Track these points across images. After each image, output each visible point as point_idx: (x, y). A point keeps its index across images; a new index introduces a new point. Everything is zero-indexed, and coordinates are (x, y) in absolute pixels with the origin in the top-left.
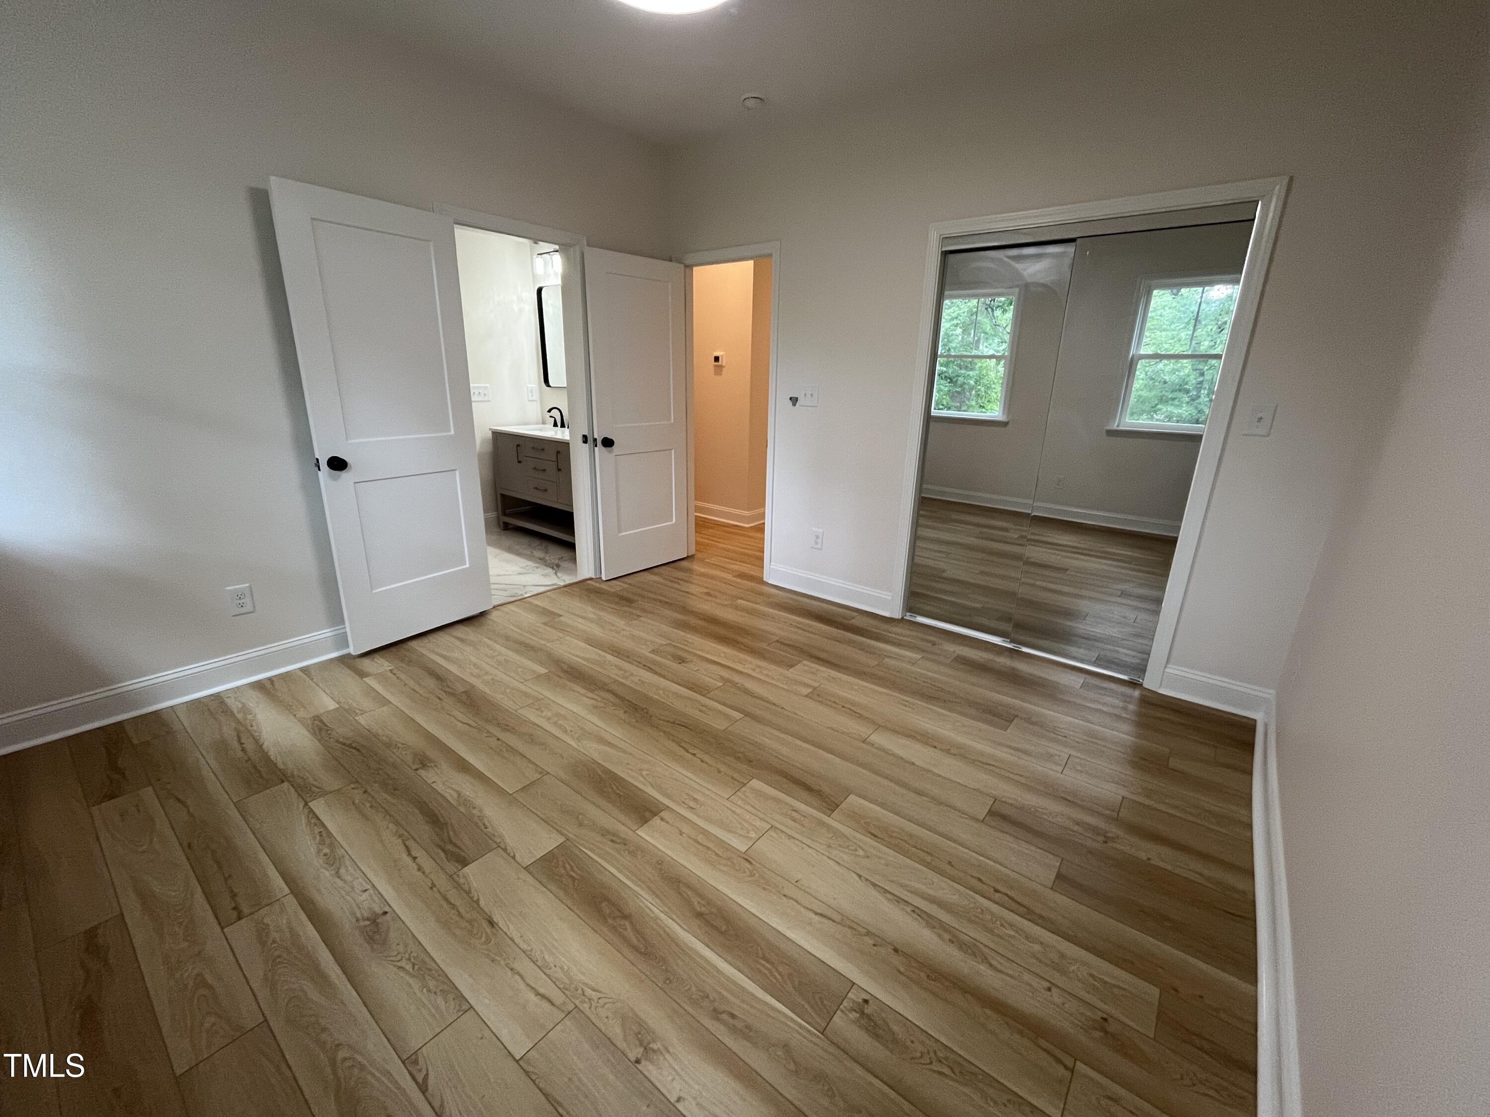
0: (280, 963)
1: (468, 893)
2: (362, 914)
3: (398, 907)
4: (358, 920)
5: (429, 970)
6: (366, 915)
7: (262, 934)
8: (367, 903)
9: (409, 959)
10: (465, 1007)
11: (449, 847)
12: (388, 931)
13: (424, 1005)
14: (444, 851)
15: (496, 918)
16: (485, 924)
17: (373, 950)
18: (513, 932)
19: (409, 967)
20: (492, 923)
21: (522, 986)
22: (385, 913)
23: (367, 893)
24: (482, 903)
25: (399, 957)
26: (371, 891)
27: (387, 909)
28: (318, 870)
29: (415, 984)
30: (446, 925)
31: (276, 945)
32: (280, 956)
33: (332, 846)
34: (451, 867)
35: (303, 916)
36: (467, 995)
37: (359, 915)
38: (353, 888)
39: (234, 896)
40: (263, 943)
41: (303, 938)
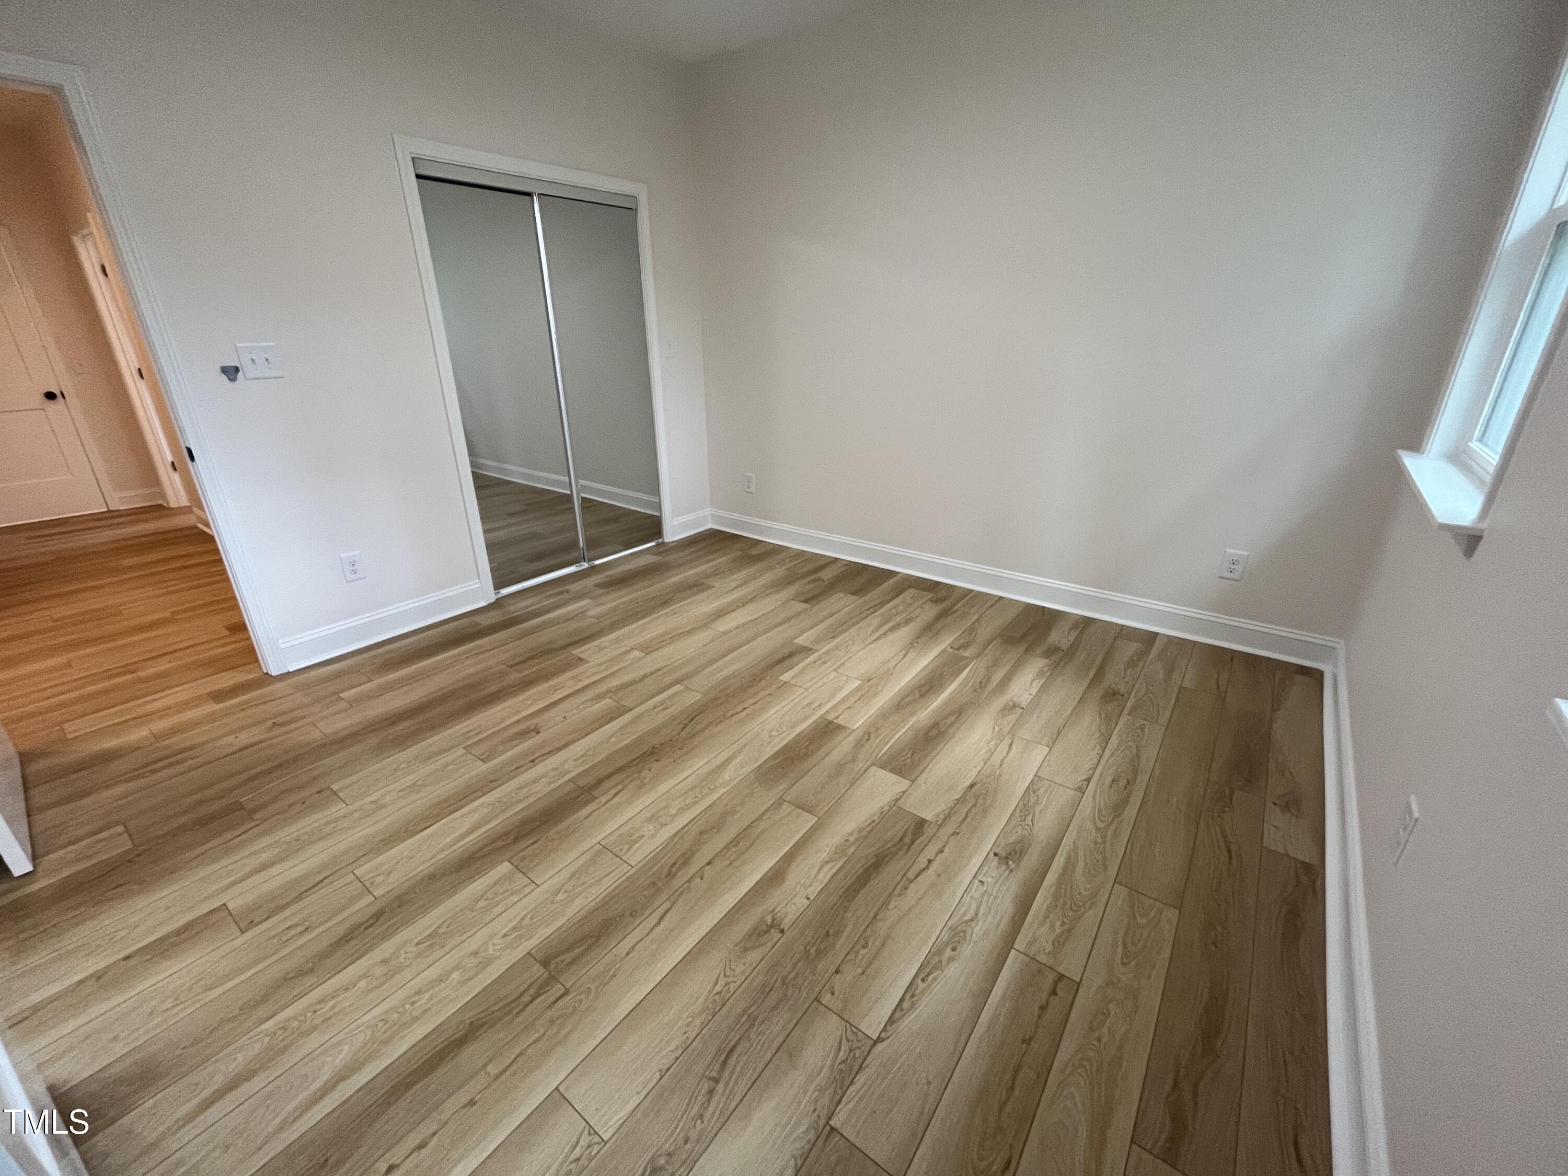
0: (1076, 905)
1: (951, 808)
2: (1005, 871)
3: (987, 847)
4: (1011, 871)
5: (1025, 805)
6: (1004, 867)
7: (1060, 943)
8: (993, 872)
9: (1025, 820)
10: (1037, 778)
11: (907, 840)
12: (1009, 844)
13: (1048, 798)
14: (913, 842)
15: (968, 783)
16: (973, 789)
17: (1030, 845)
18: (975, 772)
19: (1030, 817)
20: (972, 786)
21: (1009, 757)
22: (995, 855)
23: (984, 879)
24: (957, 797)
25: (1026, 827)
26: (980, 877)
27: (992, 855)
28: (976, 942)
29: (1038, 809)
30: (985, 811)
31: (1065, 920)
32: (1071, 909)
33: (940, 952)
34: (929, 831)
35: (1029, 919)
36: (1029, 780)
37: (1007, 872)
38: (983, 894)
39: (1043, 1008)
40: (1069, 931)
41: (1048, 902)
